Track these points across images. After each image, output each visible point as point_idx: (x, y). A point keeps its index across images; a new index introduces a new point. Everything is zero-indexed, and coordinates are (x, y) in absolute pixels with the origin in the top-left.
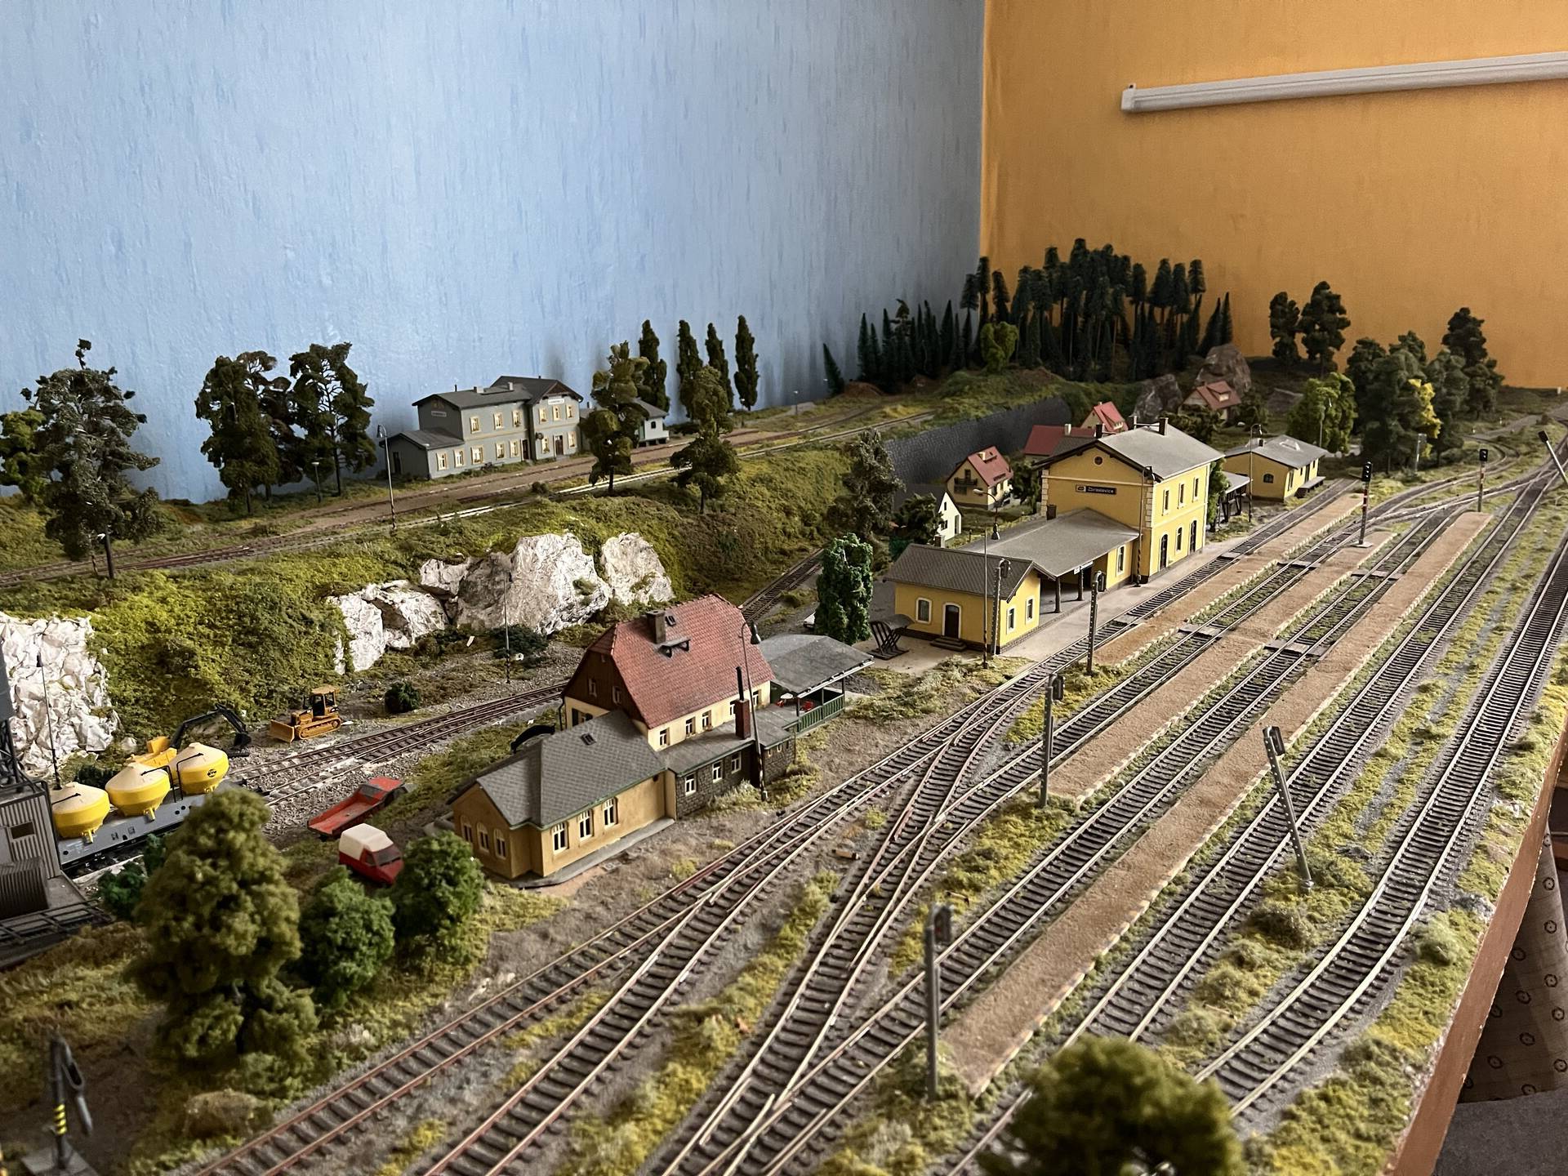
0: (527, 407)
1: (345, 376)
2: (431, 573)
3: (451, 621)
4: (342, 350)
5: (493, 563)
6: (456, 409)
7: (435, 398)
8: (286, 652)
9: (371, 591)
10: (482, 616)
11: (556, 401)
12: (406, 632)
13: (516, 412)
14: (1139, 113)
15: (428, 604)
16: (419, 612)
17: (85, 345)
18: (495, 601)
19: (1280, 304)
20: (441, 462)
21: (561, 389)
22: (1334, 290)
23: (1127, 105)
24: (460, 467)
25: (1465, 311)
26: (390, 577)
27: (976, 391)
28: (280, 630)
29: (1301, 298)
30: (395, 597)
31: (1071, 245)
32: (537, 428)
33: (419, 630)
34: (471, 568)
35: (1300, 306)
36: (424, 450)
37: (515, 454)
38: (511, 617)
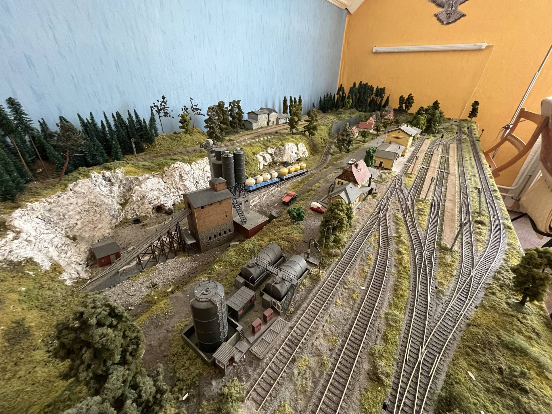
0: (268, 114)
1: (239, 107)
2: (270, 150)
3: (273, 160)
4: (239, 102)
5: (280, 148)
6: (257, 115)
7: (252, 112)
8: (251, 166)
9: (261, 154)
10: (279, 159)
11: (274, 113)
12: (266, 162)
13: (266, 115)
14: (376, 53)
15: (269, 156)
16: (268, 158)
17: (191, 99)
18: (281, 156)
19: (401, 98)
20: (255, 126)
21: (275, 111)
22: (412, 95)
23: (374, 51)
24: (257, 127)
25: (437, 101)
26: (263, 151)
27: (345, 114)
28: (250, 161)
29: (406, 97)
30: (265, 155)
31: (359, 82)
32: (270, 119)
33: (269, 162)
34: (276, 149)
35: (405, 98)
36: (252, 123)
37: (266, 125)
38: (285, 160)
